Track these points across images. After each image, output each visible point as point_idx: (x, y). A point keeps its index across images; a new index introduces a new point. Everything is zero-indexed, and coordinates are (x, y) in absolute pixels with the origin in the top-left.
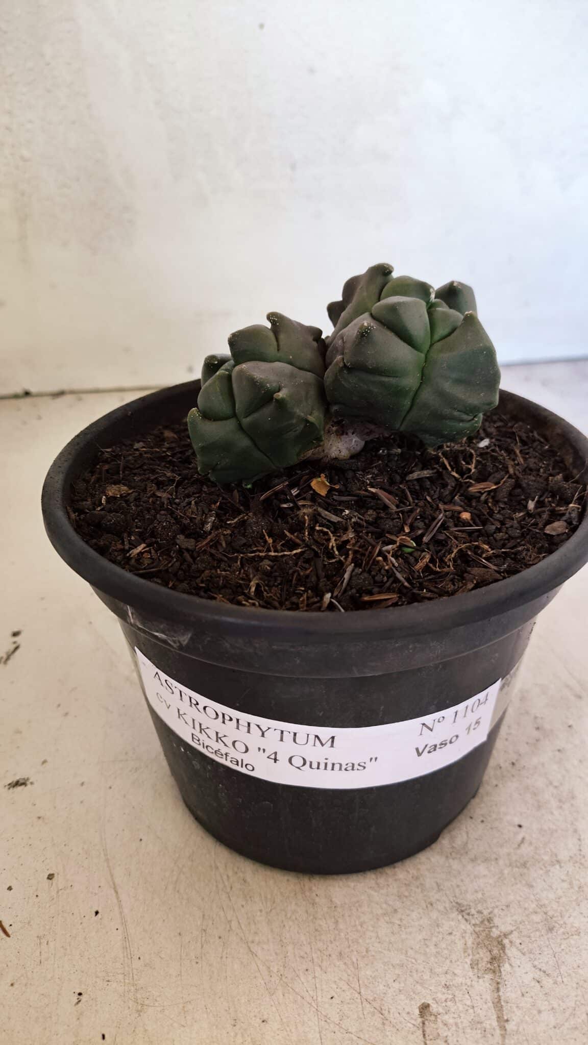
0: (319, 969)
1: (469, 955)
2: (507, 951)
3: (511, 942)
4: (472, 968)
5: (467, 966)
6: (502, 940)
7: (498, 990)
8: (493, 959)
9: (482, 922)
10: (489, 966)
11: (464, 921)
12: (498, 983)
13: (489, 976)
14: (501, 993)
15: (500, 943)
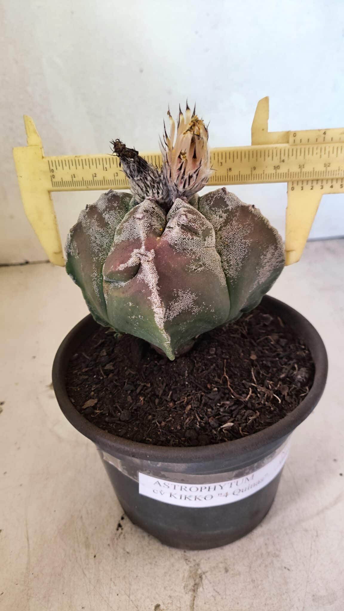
0: (112, 584)
1: (184, 582)
2: (203, 581)
3: (206, 577)
4: (184, 588)
5: (182, 587)
6: (202, 576)
7: (194, 600)
8: (195, 584)
9: (194, 566)
10: (193, 588)
11: (185, 565)
12: (195, 597)
13: (191, 593)
14: (195, 602)
15: (201, 577)
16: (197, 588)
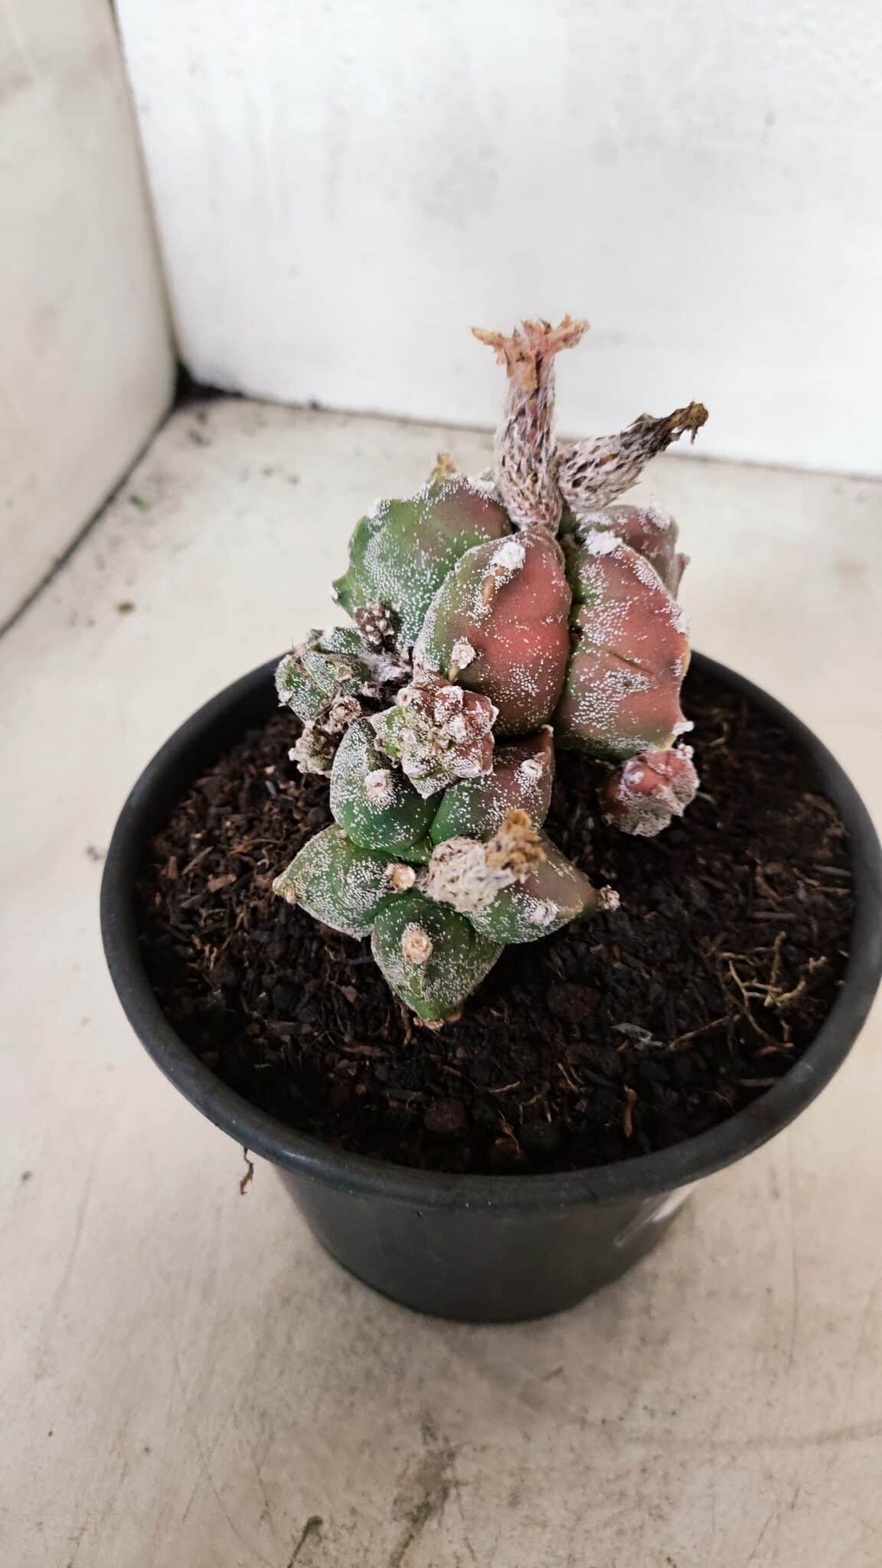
1: (401, 1486)
2: (446, 1504)
3: (459, 1495)
5: (391, 1499)
6: (449, 1489)
7: (406, 1545)
8: (425, 1505)
9: (441, 1453)
10: (415, 1512)
11: (421, 1442)
12: (411, 1537)
13: (405, 1523)
14: (407, 1551)
15: (445, 1494)
16: (426, 1517)
